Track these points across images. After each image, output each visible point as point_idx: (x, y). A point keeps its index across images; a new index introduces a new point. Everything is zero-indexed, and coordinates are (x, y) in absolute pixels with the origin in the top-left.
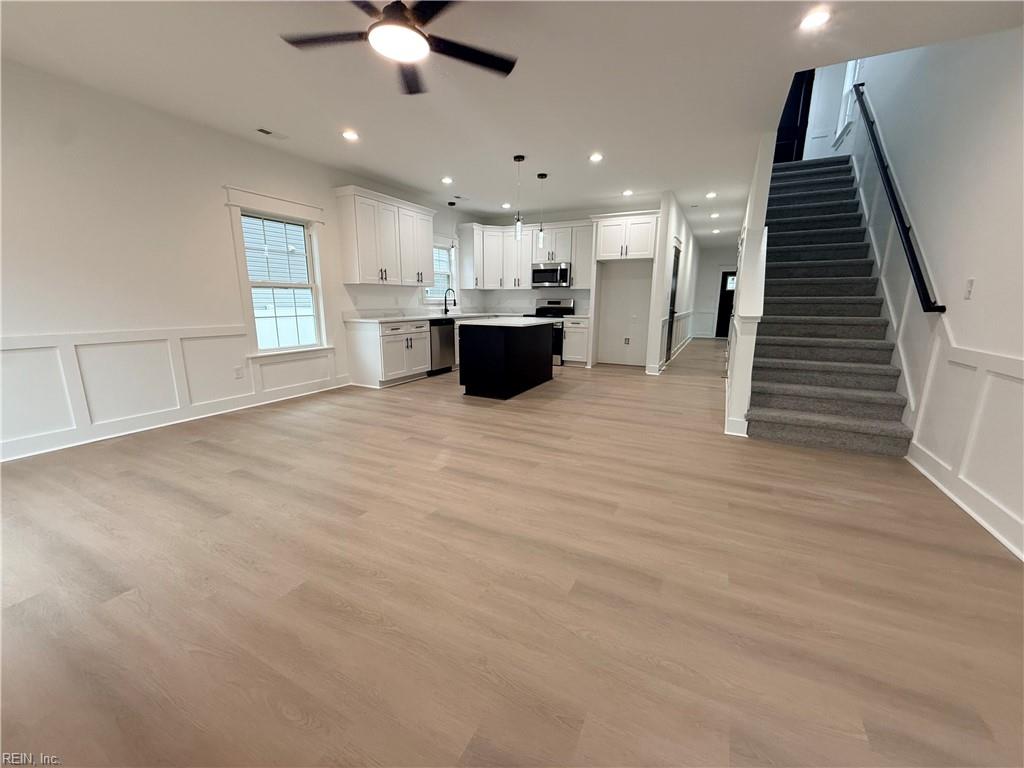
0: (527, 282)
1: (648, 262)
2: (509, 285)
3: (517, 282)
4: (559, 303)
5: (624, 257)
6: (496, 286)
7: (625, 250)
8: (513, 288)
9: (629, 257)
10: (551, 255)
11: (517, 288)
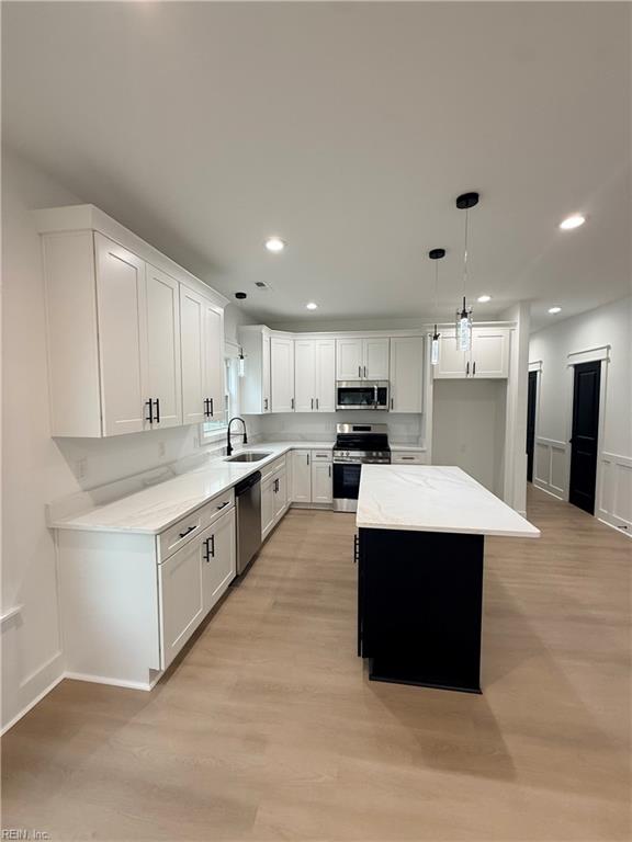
0: (329, 403)
1: (500, 384)
2: (304, 407)
3: (315, 403)
4: (368, 429)
5: (470, 376)
6: (287, 408)
7: (471, 368)
8: (310, 411)
9: (476, 376)
10: (362, 371)
11: (315, 410)
